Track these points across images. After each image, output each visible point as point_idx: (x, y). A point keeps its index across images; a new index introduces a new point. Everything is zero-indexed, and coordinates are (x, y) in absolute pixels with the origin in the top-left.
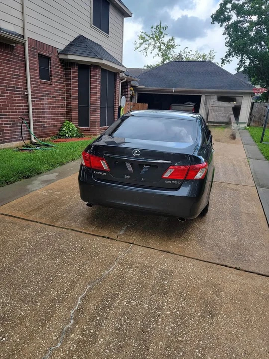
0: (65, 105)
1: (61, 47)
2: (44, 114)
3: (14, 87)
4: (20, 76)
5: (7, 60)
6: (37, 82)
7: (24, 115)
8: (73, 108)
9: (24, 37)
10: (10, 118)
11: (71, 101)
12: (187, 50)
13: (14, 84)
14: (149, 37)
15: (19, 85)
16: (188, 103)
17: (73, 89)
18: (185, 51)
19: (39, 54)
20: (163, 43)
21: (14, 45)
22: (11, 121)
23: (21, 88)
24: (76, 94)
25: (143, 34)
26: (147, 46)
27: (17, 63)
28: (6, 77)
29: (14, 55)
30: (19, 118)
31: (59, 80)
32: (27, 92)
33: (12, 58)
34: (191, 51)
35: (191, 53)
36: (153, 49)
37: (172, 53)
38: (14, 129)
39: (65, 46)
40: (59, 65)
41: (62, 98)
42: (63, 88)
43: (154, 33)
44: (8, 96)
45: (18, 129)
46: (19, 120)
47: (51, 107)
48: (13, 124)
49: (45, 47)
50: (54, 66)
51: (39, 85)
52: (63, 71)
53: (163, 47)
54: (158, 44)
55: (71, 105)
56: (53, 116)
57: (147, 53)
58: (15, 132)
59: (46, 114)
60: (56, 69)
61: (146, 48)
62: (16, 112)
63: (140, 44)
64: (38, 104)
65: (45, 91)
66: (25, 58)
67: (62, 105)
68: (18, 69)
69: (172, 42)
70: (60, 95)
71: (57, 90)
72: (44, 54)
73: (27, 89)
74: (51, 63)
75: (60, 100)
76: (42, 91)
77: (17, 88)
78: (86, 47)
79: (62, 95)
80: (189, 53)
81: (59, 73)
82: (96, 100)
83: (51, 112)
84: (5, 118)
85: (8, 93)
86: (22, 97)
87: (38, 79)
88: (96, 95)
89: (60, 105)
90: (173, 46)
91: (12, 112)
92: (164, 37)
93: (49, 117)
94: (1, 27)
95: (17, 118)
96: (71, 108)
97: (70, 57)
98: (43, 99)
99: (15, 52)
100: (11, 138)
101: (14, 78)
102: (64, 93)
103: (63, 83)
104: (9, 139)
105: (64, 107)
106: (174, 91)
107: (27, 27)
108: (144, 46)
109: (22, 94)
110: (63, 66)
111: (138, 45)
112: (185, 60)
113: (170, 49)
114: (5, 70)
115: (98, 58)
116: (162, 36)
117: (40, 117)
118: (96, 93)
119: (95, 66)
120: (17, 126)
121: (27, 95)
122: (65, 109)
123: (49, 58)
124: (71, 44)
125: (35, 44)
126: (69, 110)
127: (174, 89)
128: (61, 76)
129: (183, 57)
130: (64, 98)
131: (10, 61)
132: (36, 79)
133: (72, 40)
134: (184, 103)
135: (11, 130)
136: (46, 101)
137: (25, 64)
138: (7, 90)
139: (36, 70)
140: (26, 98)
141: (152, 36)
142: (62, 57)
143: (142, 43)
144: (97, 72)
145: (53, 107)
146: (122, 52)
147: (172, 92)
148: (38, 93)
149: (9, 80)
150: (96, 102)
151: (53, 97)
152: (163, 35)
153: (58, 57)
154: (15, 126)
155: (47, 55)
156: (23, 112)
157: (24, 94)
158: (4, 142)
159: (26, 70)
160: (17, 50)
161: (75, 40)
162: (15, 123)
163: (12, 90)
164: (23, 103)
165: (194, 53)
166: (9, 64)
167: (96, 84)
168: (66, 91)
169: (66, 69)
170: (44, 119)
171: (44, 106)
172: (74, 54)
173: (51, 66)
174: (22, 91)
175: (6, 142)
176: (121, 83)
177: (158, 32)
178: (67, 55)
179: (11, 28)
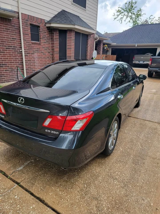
0: (50, 57)
1: (48, 19)
2: (35, 64)
3: (12, 47)
4: (16, 39)
5: (6, 29)
6: (29, 42)
7: (19, 64)
8: (55, 59)
9: (18, 13)
10: (9, 66)
11: (54, 55)
12: (152, 17)
13: (12, 45)
14: (123, 10)
15: (15, 45)
16: (147, 54)
17: (55, 47)
18: (150, 18)
19: (30, 24)
20: (133, 13)
21: (11, 19)
22: (10, 68)
23: (17, 47)
24: (58, 50)
25: (119, 9)
26: (122, 16)
27: (14, 30)
28: (5, 40)
29: (11, 25)
30: (16, 66)
31: (46, 41)
32: (21, 49)
33: (9, 27)
34: (154, 17)
35: (154, 19)
36: (126, 18)
37: (140, 20)
38: (12, 74)
39: (51, 18)
40: (46, 31)
41: (48, 53)
42: (49, 46)
43: (127, 7)
44: (7, 53)
45: (15, 74)
46: (15, 68)
47: (40, 59)
48: (11, 70)
49: (35, 19)
50: (42, 32)
51: (31, 45)
52: (50, 35)
53: (133, 16)
54: (130, 14)
55: (54, 58)
56: (42, 65)
57: (122, 21)
58: (13, 76)
59: (36, 64)
60: (44, 34)
61: (121, 18)
62: (13, 62)
63: (117, 15)
64: (30, 57)
65: (35, 49)
66: (19, 27)
67: (49, 57)
68: (14, 35)
69: (140, 12)
70: (47, 51)
71: (45, 48)
72: (35, 24)
73: (21, 48)
74: (40, 30)
75: (47, 54)
76: (33, 48)
77: (14, 47)
78: (65, 17)
79: (49, 51)
80: (153, 19)
81: (46, 36)
82: (71, 54)
83: (40, 62)
84: (5, 67)
85: (7, 50)
86: (18, 53)
87: (29, 41)
88: (71, 50)
89: (47, 57)
90: (140, 15)
91: (10, 63)
92: (134, 9)
93: (38, 65)
94: (1, 7)
95: (14, 66)
96: (54, 59)
97: (53, 25)
98: (34, 54)
99: (13, 24)
100: (10, 80)
101: (11, 40)
102: (50, 50)
103: (50, 43)
104: (8, 80)
105: (50, 59)
106: (136, 46)
107: (21, 6)
108: (120, 16)
109: (18, 51)
110: (49, 32)
111: (116, 17)
112: (150, 23)
113: (138, 17)
114: (4, 35)
115: (72, 25)
116: (133, 9)
117: (31, 66)
118: (71, 49)
119: (71, 30)
120: (14, 72)
121: (22, 51)
122: (51, 60)
123: (39, 27)
124: (56, 16)
125: (27, 17)
126: (53, 61)
127: (136, 44)
128: (48, 38)
129: (149, 22)
130: (50, 53)
131: (8, 29)
132: (28, 40)
133: (56, 13)
134: (144, 54)
135: (10, 74)
136: (36, 55)
137: (20, 31)
138: (6, 48)
139: (28, 35)
140: (21, 53)
141: (126, 9)
142: (48, 25)
143: (119, 15)
144: (71, 34)
145: (41, 59)
146: (97, 20)
147: (135, 46)
148: (30, 50)
149: (7, 42)
150: (71, 55)
151: (41, 52)
152: (134, 7)
153: (45, 25)
154: (13, 72)
155: (37, 24)
156: (19, 62)
157: (20, 51)
158: (4, 82)
159: (20, 35)
160: (14, 22)
161: (59, 13)
162: (13, 70)
163: (10, 49)
164: (18, 57)
165: (157, 19)
166: (8, 31)
167: (71, 42)
168: (52, 48)
169: (51, 33)
170: (35, 67)
171: (34, 59)
172: (56, 22)
173: (40, 31)
174: (17, 49)
175: (7, 82)
176: (96, 42)
177: (130, 6)
178: (50, 23)
179: (9, 8)
